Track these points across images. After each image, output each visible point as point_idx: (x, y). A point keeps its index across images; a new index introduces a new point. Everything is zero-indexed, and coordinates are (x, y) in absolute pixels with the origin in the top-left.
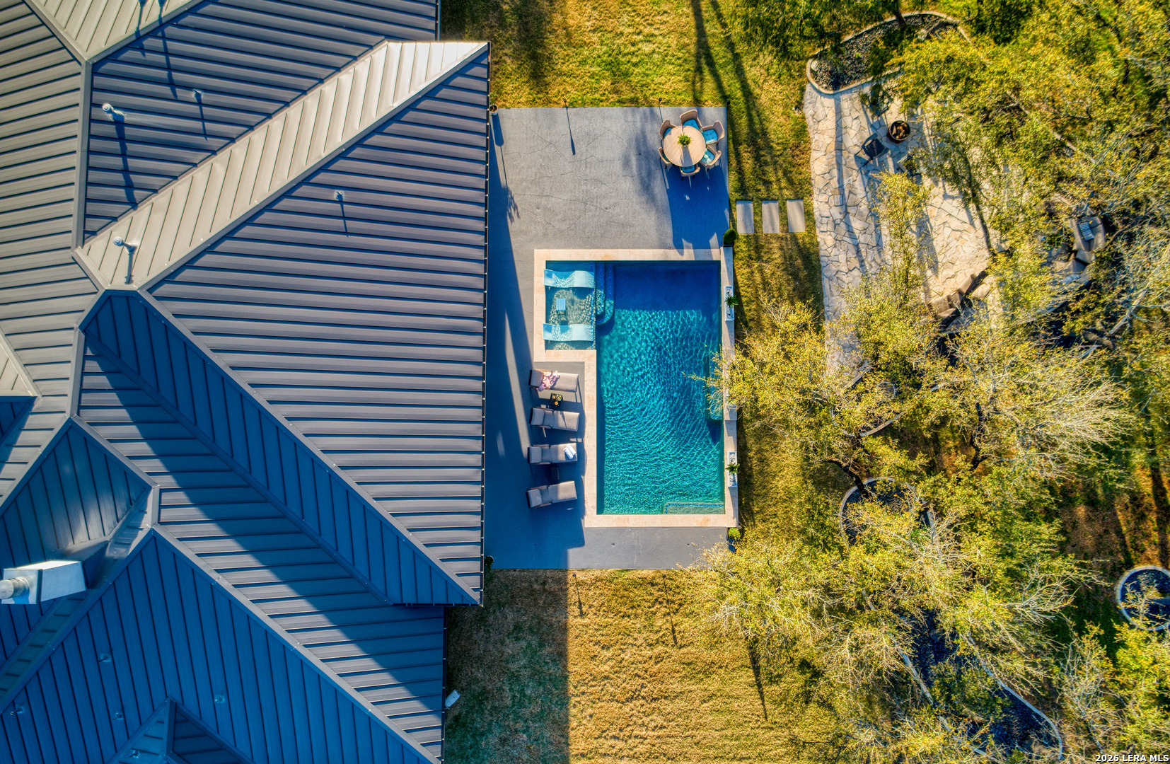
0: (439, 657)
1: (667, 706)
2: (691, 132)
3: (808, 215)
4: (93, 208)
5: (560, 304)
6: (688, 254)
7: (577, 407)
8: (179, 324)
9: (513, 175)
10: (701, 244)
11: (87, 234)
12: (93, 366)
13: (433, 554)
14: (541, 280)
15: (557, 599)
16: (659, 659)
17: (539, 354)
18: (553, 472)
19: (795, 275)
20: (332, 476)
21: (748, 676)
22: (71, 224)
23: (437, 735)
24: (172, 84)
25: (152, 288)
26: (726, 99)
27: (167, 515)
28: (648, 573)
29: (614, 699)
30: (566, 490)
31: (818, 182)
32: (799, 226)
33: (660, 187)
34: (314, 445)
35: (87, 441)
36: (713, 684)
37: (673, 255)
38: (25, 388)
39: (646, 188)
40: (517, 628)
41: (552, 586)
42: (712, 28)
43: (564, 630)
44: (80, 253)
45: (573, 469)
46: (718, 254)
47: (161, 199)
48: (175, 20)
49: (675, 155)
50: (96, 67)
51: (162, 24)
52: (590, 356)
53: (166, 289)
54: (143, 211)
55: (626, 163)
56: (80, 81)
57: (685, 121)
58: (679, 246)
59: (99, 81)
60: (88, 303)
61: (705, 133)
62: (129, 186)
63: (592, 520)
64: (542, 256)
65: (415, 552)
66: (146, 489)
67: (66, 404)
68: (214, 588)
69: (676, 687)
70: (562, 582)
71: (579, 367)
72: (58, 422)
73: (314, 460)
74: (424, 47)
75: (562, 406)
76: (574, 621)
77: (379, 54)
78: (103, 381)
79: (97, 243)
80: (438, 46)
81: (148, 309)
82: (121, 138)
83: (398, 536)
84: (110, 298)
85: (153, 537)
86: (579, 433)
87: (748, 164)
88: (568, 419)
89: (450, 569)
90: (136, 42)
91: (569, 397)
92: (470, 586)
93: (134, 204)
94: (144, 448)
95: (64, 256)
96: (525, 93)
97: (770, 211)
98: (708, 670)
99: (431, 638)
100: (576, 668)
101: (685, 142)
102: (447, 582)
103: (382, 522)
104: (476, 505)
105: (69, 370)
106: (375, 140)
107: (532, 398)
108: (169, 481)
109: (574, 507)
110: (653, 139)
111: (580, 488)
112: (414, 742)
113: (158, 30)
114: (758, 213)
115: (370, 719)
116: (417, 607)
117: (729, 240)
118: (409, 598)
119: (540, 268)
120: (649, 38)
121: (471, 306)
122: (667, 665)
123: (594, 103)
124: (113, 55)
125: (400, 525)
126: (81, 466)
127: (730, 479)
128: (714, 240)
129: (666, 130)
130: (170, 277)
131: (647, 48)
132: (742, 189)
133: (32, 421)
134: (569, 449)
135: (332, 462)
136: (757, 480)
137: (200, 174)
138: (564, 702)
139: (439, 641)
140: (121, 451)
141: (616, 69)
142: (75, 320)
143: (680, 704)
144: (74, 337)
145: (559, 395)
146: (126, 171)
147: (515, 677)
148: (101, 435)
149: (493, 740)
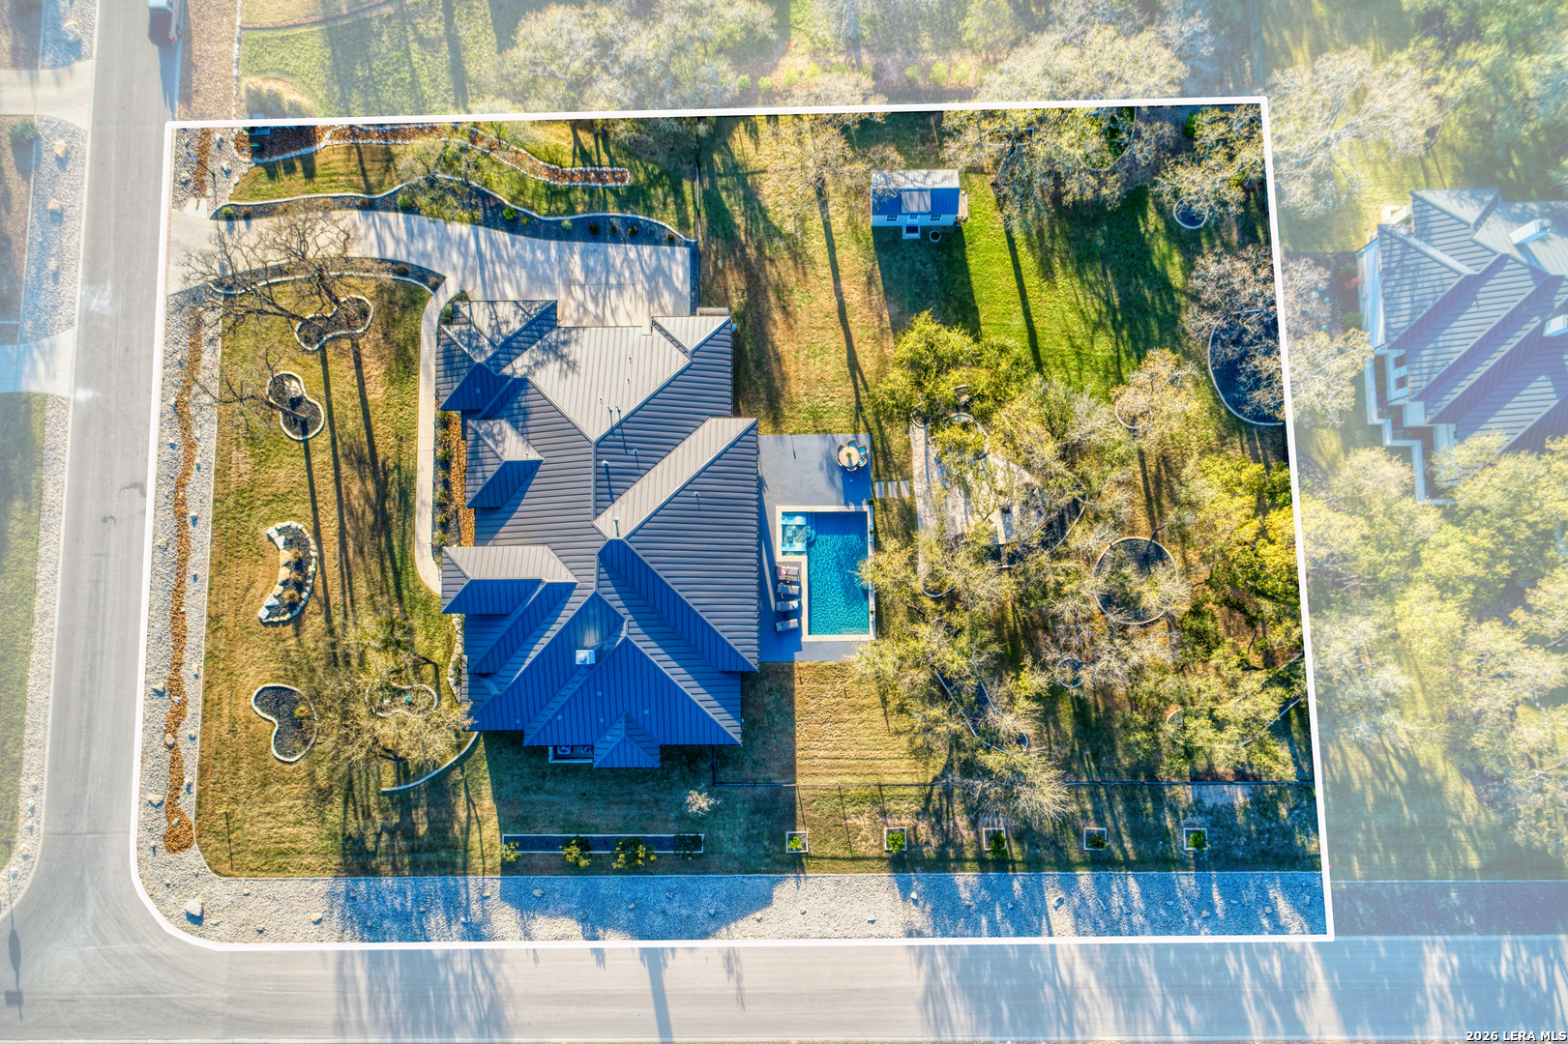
0: (739, 695)
1: (842, 726)
2: (853, 450)
3: (911, 490)
4: (599, 504)
5: (789, 534)
6: (852, 508)
7: (798, 583)
8: (638, 552)
9: (765, 470)
10: (858, 503)
11: (598, 515)
12: (602, 570)
13: (738, 649)
14: (779, 521)
15: (790, 676)
16: (838, 704)
17: (779, 558)
18: (787, 615)
19: (904, 519)
20: (696, 615)
21: (881, 711)
22: (591, 510)
23: (739, 729)
24: (625, 448)
25: (628, 538)
26: (869, 430)
27: (631, 631)
28: (833, 663)
29: (817, 722)
30: (793, 623)
31: (916, 473)
32: (906, 495)
33: (838, 477)
34: (690, 602)
35: (601, 600)
36: (864, 715)
37: (843, 509)
38: (571, 579)
39: (831, 479)
40: (770, 689)
41: (786, 670)
42: (863, 394)
43: (793, 690)
44: (595, 523)
45: (797, 613)
46: (866, 508)
47: (623, 498)
48: (626, 420)
49: (845, 462)
50: (598, 445)
51: (621, 422)
52: (804, 559)
53: (633, 538)
54: (617, 503)
55: (821, 468)
56: (591, 450)
57: (849, 444)
58: (847, 504)
59: (600, 450)
60: (602, 544)
61: (859, 449)
62: (611, 494)
63: (806, 638)
64: (780, 509)
65: (730, 648)
66: (623, 620)
67: (593, 585)
68: (649, 662)
69: (847, 717)
70: (791, 668)
71: (798, 564)
72: (590, 593)
73: (689, 608)
74: (727, 420)
75: (792, 583)
76: (797, 685)
77: (707, 424)
78: (606, 576)
79: (601, 519)
80: (734, 420)
81: (626, 547)
82: (608, 473)
83: (723, 641)
84: (611, 542)
85: (626, 640)
86: (798, 597)
87: (881, 464)
88: (794, 589)
89: (745, 655)
90: (611, 432)
91: (794, 579)
92: (754, 664)
93: (613, 501)
94: (621, 603)
95: (588, 524)
96: (770, 428)
97: (892, 487)
98: (862, 708)
99: (735, 687)
100: (798, 708)
101: (849, 455)
102: (744, 661)
103: (717, 634)
104: (756, 628)
105: (594, 571)
106: (711, 468)
107: (776, 581)
108: (630, 617)
109: (797, 631)
110: (834, 452)
111: (800, 622)
112: (730, 731)
113: (619, 425)
114: (886, 487)
115: (711, 720)
116: (730, 673)
117: (871, 503)
118: (727, 669)
119: (779, 515)
120: (832, 399)
121: (751, 540)
122: (842, 706)
123: (806, 432)
124: (603, 438)
125: (724, 636)
126: (597, 610)
127: (872, 618)
128: (864, 502)
129: (840, 448)
130: (633, 534)
131: (831, 404)
132: (878, 476)
133: (575, 592)
134: (794, 604)
135: (697, 609)
136: (885, 618)
137: (637, 486)
138: (793, 723)
139: (739, 689)
140: (614, 604)
141: (815, 416)
142: (596, 551)
143: (848, 725)
144: (595, 558)
145: (789, 578)
146: (610, 487)
147: (769, 713)
148: (606, 597)
149: (759, 742)
